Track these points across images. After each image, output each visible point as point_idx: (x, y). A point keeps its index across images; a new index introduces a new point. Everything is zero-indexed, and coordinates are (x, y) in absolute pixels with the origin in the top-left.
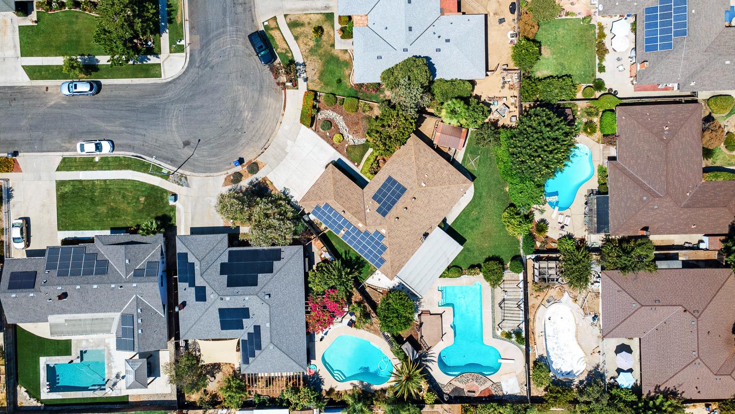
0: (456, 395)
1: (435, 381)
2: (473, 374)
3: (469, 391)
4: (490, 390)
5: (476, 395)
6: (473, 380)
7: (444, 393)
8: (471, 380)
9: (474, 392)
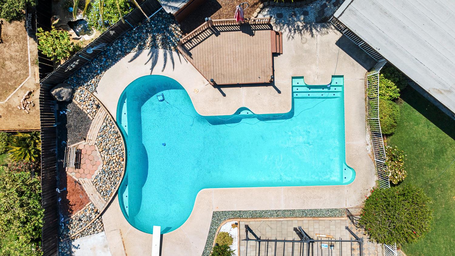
0: (70, 122)
1: (105, 68)
2: (123, 163)
3: (79, 153)
4: (82, 204)
5: (71, 172)
6: (108, 163)
7: (74, 91)
8: (107, 158)
9: (78, 165)
